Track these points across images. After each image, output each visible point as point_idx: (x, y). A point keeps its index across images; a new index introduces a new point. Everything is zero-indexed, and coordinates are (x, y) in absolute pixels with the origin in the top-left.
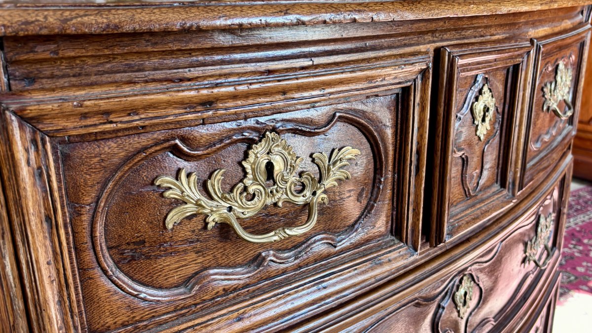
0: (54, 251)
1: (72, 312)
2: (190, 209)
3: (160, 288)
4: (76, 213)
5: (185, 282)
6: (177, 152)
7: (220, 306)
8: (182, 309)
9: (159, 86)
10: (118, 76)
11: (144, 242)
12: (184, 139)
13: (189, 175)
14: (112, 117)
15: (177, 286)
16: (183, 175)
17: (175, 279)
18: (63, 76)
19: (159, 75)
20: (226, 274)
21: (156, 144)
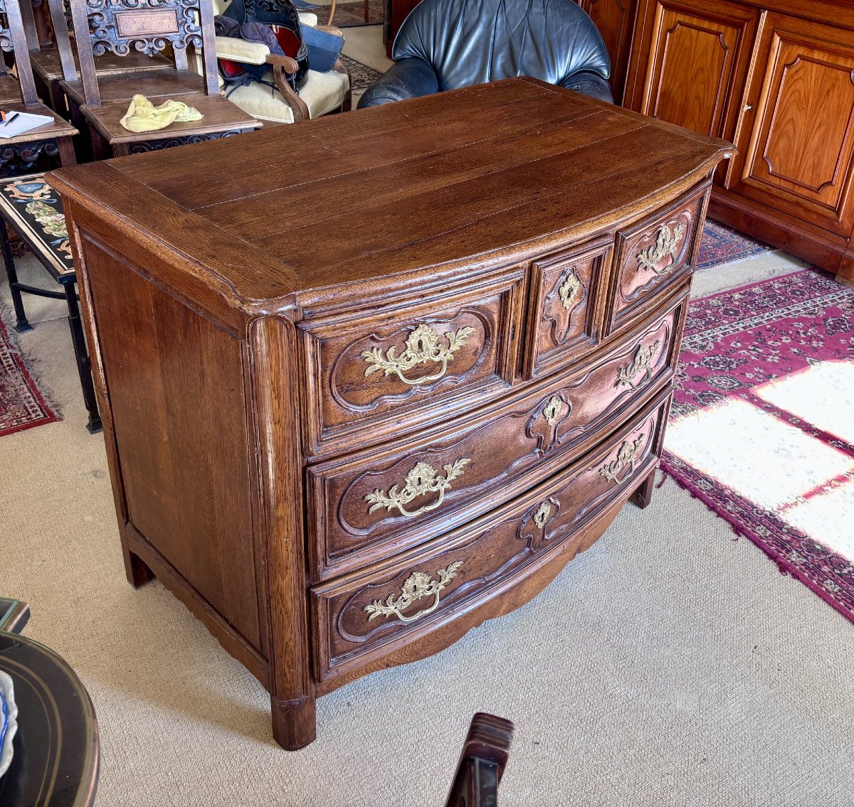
0: (315, 389)
1: (319, 416)
2: (378, 366)
3: (358, 405)
4: (324, 370)
5: (371, 402)
6: (373, 339)
7: (388, 415)
8: (369, 416)
9: (369, 311)
10: (349, 308)
11: (353, 383)
12: (376, 333)
13: (378, 349)
14: (346, 329)
15: (367, 405)
16: (375, 349)
17: (366, 401)
18: (325, 311)
19: (367, 305)
20: (393, 399)
21: (364, 337)
